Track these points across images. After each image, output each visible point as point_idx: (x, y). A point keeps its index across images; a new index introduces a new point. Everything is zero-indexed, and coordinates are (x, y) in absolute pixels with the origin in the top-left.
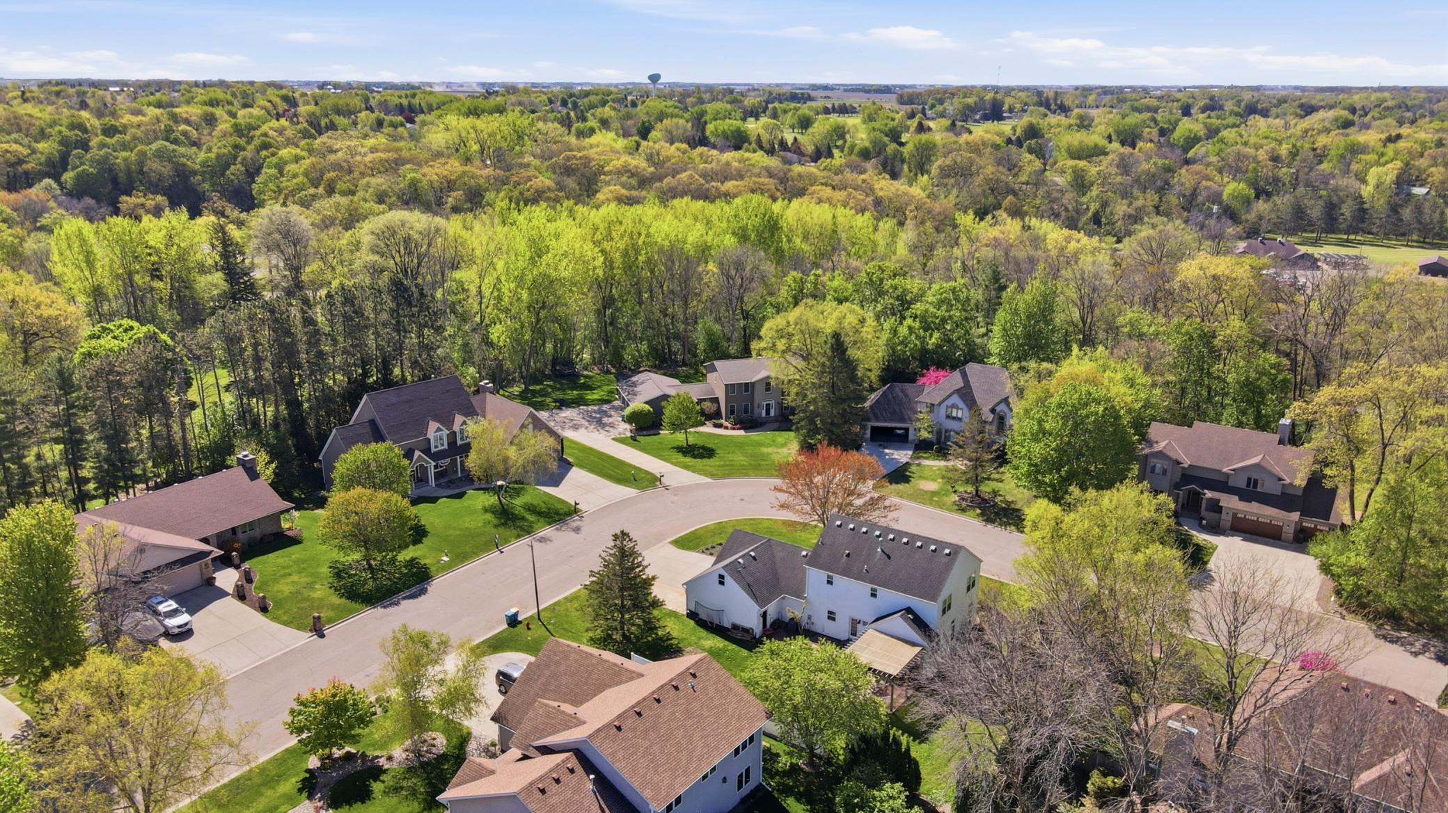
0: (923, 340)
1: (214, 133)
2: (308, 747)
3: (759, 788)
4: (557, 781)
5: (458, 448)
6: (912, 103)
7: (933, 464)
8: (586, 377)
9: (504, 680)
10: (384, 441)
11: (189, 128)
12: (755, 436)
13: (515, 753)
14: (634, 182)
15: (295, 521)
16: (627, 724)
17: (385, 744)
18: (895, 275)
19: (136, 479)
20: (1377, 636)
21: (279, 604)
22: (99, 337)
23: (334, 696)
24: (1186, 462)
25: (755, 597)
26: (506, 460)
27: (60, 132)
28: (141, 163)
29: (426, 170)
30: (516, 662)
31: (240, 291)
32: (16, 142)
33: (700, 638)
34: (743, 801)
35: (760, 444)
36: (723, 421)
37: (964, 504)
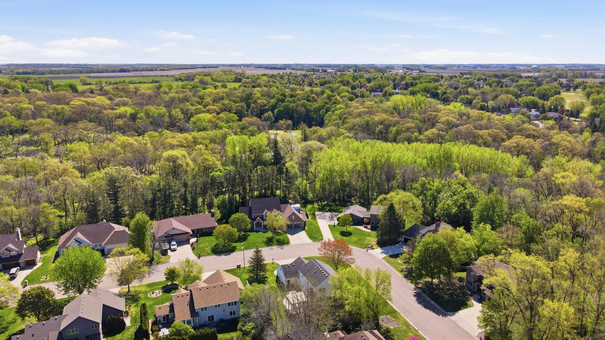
1: (322, 97)
3: (239, 317)
4: (183, 296)
11: (315, 96)
14: (446, 127)
16: (202, 289)
21: (197, 249)
23: (173, 269)
27: (278, 97)
28: (296, 108)
29: (373, 117)
32: (265, 99)
34: (231, 319)
35: (369, 236)
36: (369, 226)
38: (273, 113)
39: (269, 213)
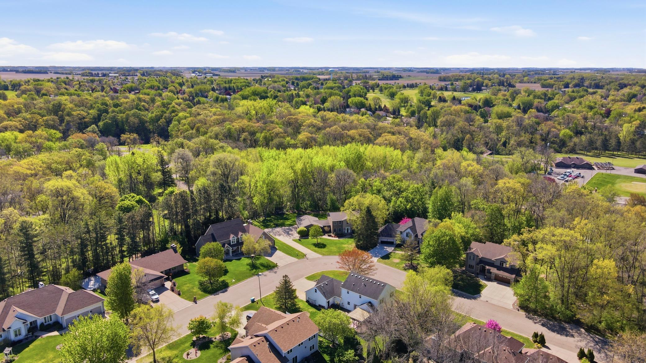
0: (406, 206)
1: (155, 106)
2: (194, 333)
3: (317, 351)
4: (259, 344)
5: (240, 243)
6: (445, 81)
7: (400, 253)
8: (287, 214)
9: (249, 318)
10: (216, 242)
11: (145, 104)
12: (342, 240)
13: (249, 337)
14: (314, 130)
15: (188, 266)
16: (278, 330)
17: (215, 334)
18: (398, 181)
19: (138, 251)
20: (526, 317)
21: (184, 293)
22: (124, 200)
23: (201, 320)
24: (481, 256)
25: (325, 296)
26: (254, 248)
27: (98, 106)
28: (127, 119)
29: (234, 124)
30: (252, 313)
31: (166, 178)
32: (82, 110)
33: (309, 309)
34: (312, 354)
35: (342, 243)
36: (332, 234)
37: (406, 267)
38: (97, 126)
39: (244, 236)
